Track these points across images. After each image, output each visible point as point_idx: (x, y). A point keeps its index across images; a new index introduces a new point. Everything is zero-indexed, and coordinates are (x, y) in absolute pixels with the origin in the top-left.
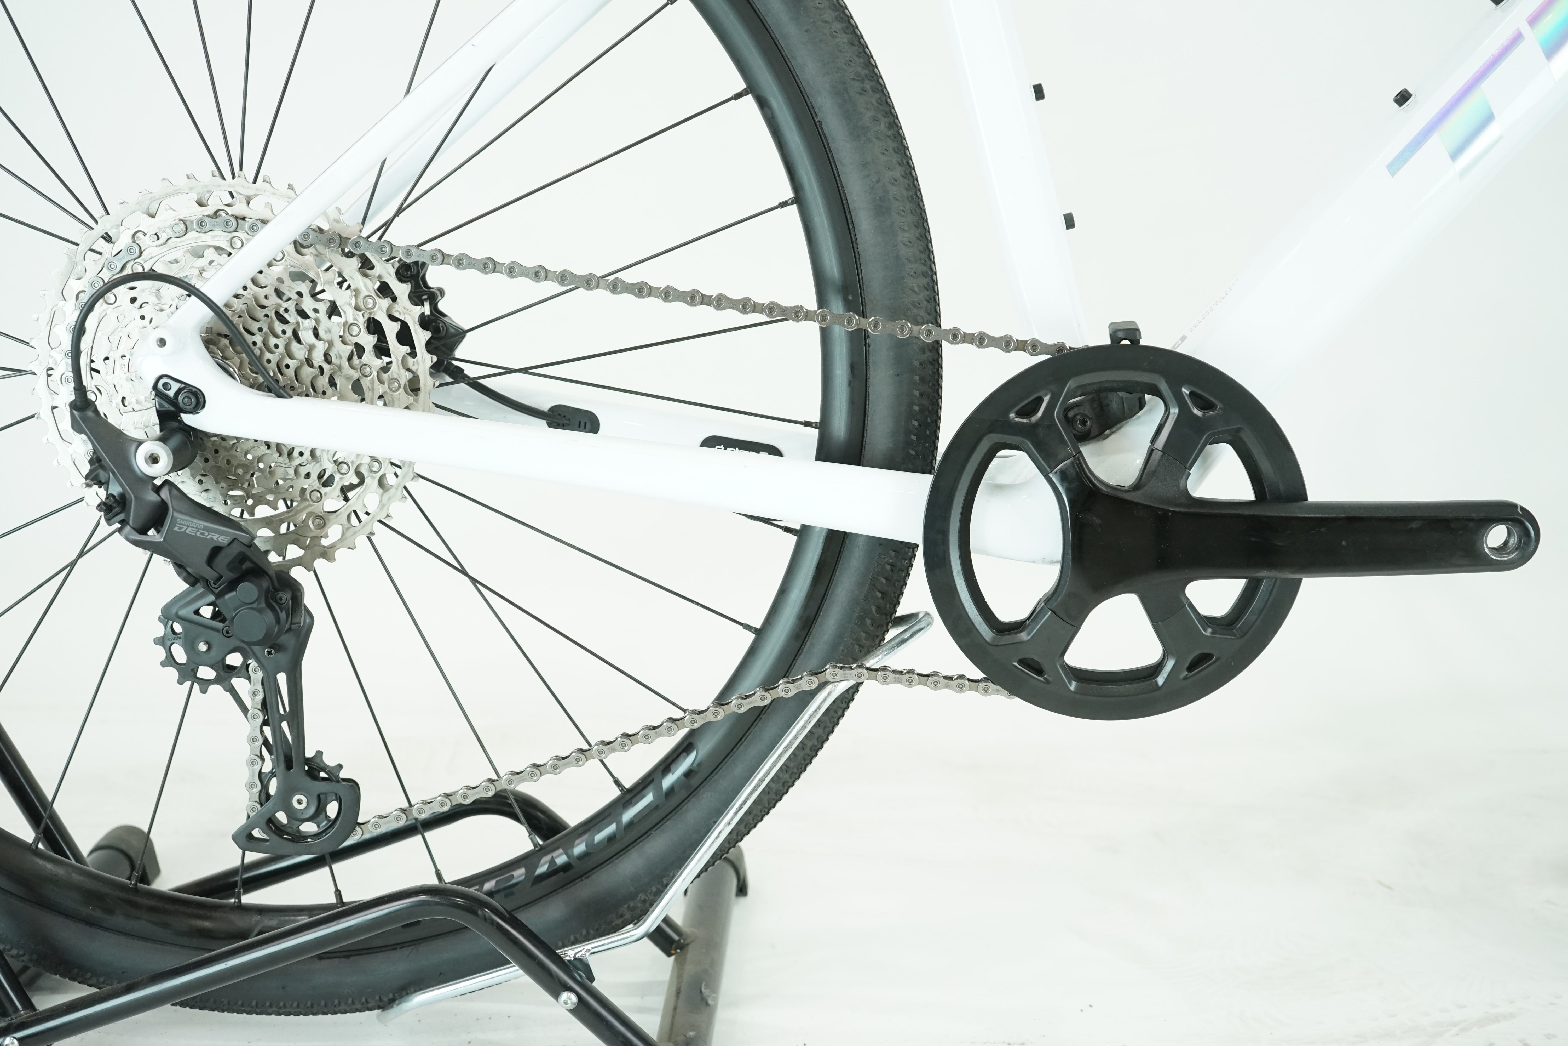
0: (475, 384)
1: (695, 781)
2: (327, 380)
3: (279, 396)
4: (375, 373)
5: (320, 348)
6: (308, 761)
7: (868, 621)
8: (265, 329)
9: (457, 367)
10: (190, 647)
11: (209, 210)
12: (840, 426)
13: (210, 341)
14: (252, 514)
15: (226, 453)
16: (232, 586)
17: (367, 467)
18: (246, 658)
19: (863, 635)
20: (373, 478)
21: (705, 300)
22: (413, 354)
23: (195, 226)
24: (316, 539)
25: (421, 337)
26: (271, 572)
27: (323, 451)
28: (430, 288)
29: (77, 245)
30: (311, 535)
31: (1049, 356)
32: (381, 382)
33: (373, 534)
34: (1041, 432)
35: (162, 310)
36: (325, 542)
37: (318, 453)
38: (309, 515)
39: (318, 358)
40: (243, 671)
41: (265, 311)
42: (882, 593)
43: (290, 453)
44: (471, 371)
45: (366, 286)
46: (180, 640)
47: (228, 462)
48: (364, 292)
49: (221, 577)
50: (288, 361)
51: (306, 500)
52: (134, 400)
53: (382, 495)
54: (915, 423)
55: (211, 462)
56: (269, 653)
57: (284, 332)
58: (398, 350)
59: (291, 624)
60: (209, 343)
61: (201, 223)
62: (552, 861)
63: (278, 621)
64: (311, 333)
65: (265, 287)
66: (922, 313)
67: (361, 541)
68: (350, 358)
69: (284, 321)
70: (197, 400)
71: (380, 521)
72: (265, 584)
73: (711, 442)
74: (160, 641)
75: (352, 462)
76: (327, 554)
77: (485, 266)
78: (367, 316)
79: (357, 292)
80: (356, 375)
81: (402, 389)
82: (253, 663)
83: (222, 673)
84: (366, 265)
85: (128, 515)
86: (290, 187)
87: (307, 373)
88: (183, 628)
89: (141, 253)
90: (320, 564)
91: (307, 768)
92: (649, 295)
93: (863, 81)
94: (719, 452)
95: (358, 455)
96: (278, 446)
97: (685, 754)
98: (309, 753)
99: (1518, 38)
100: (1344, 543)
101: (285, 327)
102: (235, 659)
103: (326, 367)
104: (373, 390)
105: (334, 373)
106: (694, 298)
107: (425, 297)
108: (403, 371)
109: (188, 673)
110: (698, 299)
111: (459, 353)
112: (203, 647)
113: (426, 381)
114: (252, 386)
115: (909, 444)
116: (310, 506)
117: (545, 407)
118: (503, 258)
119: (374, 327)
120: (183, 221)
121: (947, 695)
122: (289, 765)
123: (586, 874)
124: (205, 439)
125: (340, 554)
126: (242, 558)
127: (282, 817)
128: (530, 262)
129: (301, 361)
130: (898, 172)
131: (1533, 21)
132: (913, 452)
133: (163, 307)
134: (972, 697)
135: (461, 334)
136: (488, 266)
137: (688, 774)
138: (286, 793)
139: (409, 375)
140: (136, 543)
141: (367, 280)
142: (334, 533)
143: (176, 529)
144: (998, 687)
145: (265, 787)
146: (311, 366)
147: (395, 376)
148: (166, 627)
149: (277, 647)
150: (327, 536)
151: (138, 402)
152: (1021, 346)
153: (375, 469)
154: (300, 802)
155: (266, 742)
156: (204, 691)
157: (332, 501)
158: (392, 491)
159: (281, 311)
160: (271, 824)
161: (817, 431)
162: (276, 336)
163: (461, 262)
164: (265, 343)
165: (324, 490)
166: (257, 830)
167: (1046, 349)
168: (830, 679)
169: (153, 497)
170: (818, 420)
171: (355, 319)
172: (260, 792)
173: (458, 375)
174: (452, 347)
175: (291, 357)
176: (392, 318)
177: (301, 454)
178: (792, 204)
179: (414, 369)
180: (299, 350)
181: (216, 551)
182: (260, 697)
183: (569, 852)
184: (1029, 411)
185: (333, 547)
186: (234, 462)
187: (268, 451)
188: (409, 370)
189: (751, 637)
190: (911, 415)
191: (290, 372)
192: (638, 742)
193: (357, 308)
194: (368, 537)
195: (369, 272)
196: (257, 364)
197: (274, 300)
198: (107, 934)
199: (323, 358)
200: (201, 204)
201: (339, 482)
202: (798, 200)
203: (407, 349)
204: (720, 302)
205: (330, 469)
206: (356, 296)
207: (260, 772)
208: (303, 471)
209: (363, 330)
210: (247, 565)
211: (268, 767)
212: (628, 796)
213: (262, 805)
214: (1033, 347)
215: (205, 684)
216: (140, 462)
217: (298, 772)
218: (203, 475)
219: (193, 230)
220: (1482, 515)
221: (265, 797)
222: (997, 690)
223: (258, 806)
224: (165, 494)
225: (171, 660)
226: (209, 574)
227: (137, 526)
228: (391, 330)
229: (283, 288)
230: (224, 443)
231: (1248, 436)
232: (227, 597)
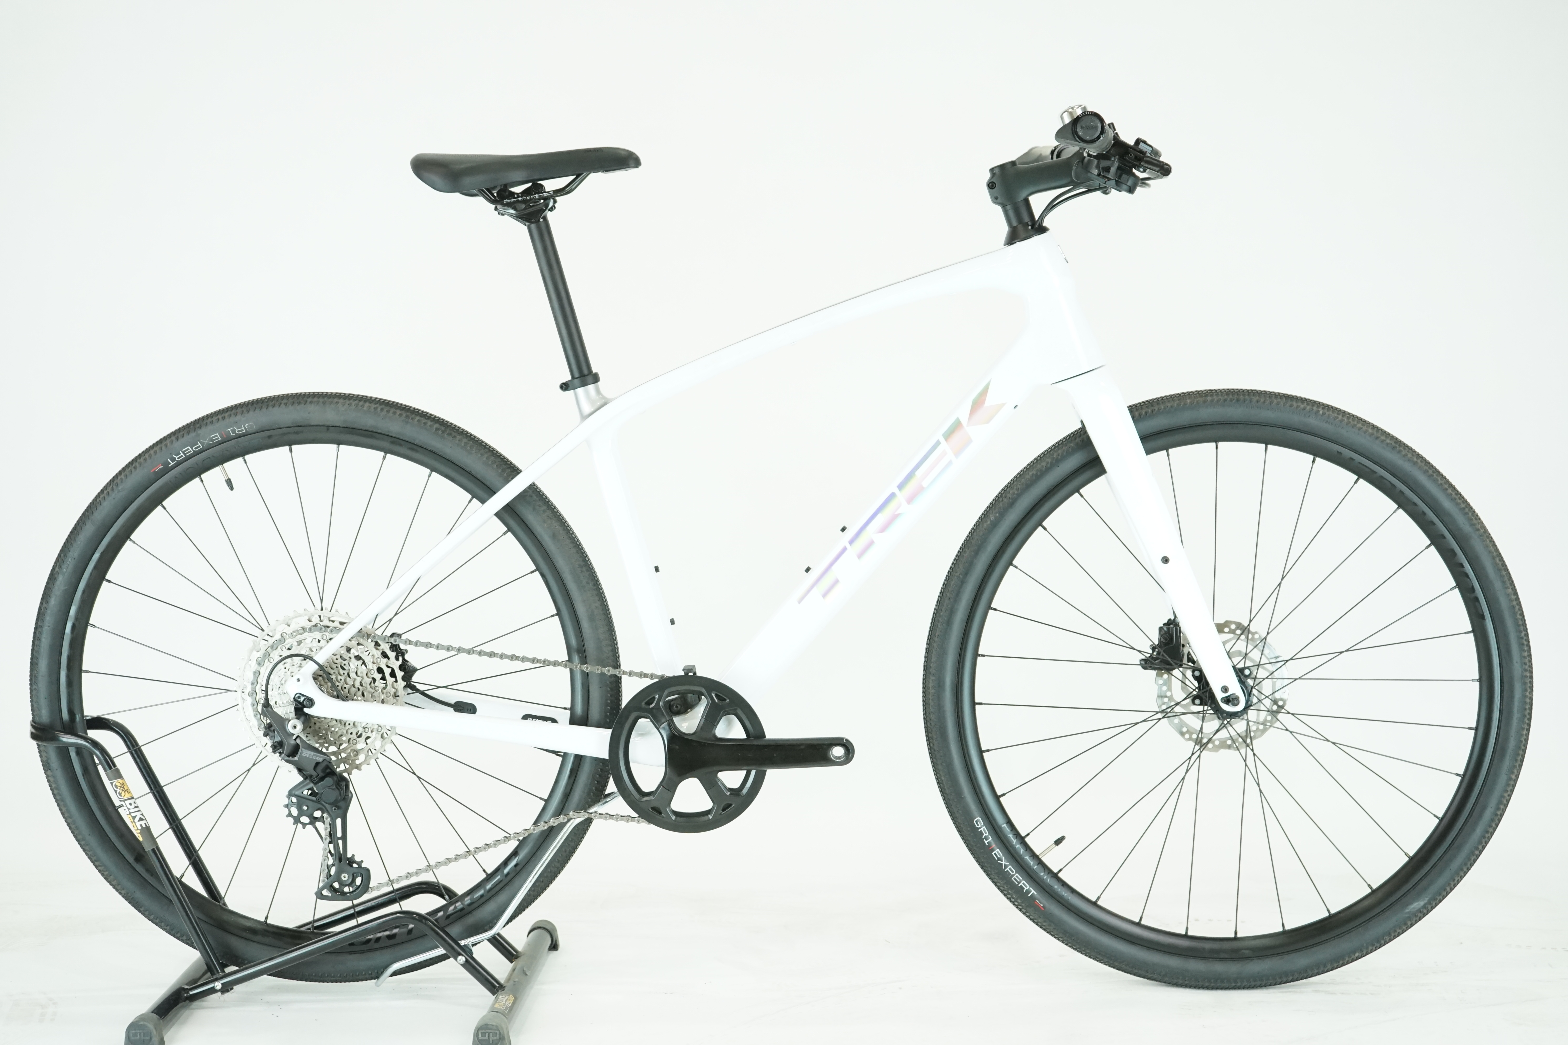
0: (423, 693)
1: (518, 868)
2: (361, 693)
3: (344, 700)
4: (380, 690)
5: (359, 679)
6: (348, 859)
7: (592, 794)
8: (337, 673)
9: (414, 685)
10: (299, 808)
11: (313, 623)
12: (579, 709)
13: (316, 677)
14: (327, 750)
15: (319, 724)
16: (322, 779)
17: (376, 730)
18: (323, 813)
19: (590, 800)
20: (379, 734)
21: (517, 658)
22: (396, 681)
23: (307, 630)
24: (354, 761)
25: (400, 674)
26: (337, 774)
27: (358, 722)
28: (402, 650)
29: (257, 637)
30: (352, 759)
31: (658, 680)
32: (383, 693)
33: (378, 758)
34: (654, 711)
35: (293, 665)
36: (357, 762)
37: (356, 724)
38: (351, 750)
39: (357, 684)
40: (321, 819)
41: (336, 665)
42: (597, 782)
43: (345, 724)
44: (419, 686)
45: (377, 654)
46: (295, 806)
47: (319, 728)
48: (376, 656)
49: (318, 775)
50: (346, 686)
51: (351, 744)
52: (281, 703)
53: (382, 742)
54: (609, 708)
55: (312, 728)
56: (335, 809)
57: (344, 674)
58: (390, 680)
59: (345, 795)
60: (315, 679)
61: (310, 629)
62: (456, 907)
63: (340, 794)
64: (355, 674)
65: (336, 655)
66: (610, 661)
67: (373, 761)
68: (370, 684)
69: (344, 669)
70: (311, 702)
71: (381, 753)
72: (335, 778)
73: (526, 717)
74: (287, 806)
75: (370, 728)
76: (358, 767)
77: (427, 646)
78: (378, 666)
79: (373, 656)
80: (373, 691)
81: (391, 696)
82: (325, 815)
83: (312, 820)
84: (377, 645)
85: (283, 751)
86: (347, 613)
87: (353, 690)
88: (297, 800)
89: (285, 641)
90: (355, 771)
91: (348, 862)
92: (494, 656)
93: (582, 567)
94: (529, 722)
95: (373, 724)
96: (340, 721)
97: (514, 857)
98: (349, 856)
99: (845, 549)
100: (775, 755)
101: (344, 672)
102: (317, 814)
103: (360, 687)
104: (379, 697)
105: (363, 690)
106: (513, 658)
107: (400, 654)
108: (392, 689)
109: (297, 820)
110: (514, 658)
111: (414, 679)
112: (305, 808)
113: (401, 692)
114: (331, 696)
115: (606, 716)
116: (352, 746)
117: (453, 702)
118: (435, 642)
119: (380, 670)
120: (303, 628)
121: (622, 823)
122: (340, 860)
123: (470, 912)
124: (311, 718)
125: (364, 767)
126: (327, 767)
127: (336, 885)
128: (445, 644)
129: (351, 685)
130: (598, 604)
131: (851, 542)
132: (608, 720)
133: (294, 664)
134: (633, 824)
135: (415, 670)
136: (428, 645)
137: (516, 866)
138: (339, 873)
139: (394, 690)
140: (287, 761)
141: (378, 651)
142: (361, 758)
143: (303, 755)
144: (643, 820)
145: (329, 871)
146: (354, 687)
147: (389, 691)
148: (289, 799)
149: (338, 807)
150: (358, 759)
151: (283, 703)
152: (646, 676)
153: (379, 730)
154: (345, 877)
155: (330, 852)
156: (304, 828)
157: (361, 745)
158: (387, 740)
159: (343, 665)
160: (331, 888)
161: (569, 711)
162: (341, 675)
163: (417, 644)
164: (336, 679)
165: (358, 739)
166: (325, 890)
167: (657, 676)
168: (572, 817)
169: (293, 742)
170: (570, 707)
171: (373, 667)
172: (327, 873)
173: (413, 688)
174: (411, 677)
175: (347, 684)
176: (388, 667)
177: (349, 724)
178: (556, 615)
179: (396, 688)
180: (350, 681)
181: (317, 764)
182: (329, 830)
183: (463, 902)
184: (649, 703)
185: (361, 764)
186: (322, 728)
187: (336, 723)
188: (394, 688)
189: (543, 803)
190: (607, 705)
191: (346, 690)
192: (492, 847)
193: (374, 663)
194: (375, 760)
195: (378, 647)
196: (334, 686)
197: (340, 660)
198: (254, 943)
199: (359, 684)
200: (310, 621)
201: (364, 736)
202: (559, 613)
203: (394, 679)
204: (524, 659)
205: (361, 730)
206: (373, 658)
207: (327, 865)
208: (350, 731)
209: (376, 672)
210: (328, 771)
211: (331, 862)
212: (489, 877)
213: (327, 879)
214: (652, 676)
215: (304, 825)
216: (290, 728)
217: (344, 863)
218: (308, 734)
219: (307, 632)
220: (829, 742)
221: (329, 876)
222: (643, 821)
223: (326, 879)
224: (298, 741)
225: (290, 815)
226: (314, 774)
227: (287, 754)
228: (387, 672)
229: (344, 656)
230: (319, 720)
231: (740, 712)
232: (320, 784)
